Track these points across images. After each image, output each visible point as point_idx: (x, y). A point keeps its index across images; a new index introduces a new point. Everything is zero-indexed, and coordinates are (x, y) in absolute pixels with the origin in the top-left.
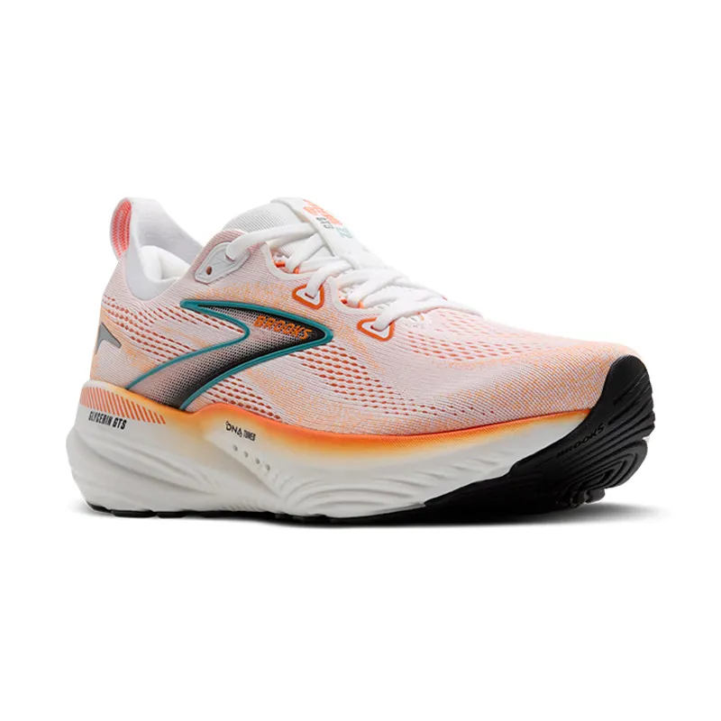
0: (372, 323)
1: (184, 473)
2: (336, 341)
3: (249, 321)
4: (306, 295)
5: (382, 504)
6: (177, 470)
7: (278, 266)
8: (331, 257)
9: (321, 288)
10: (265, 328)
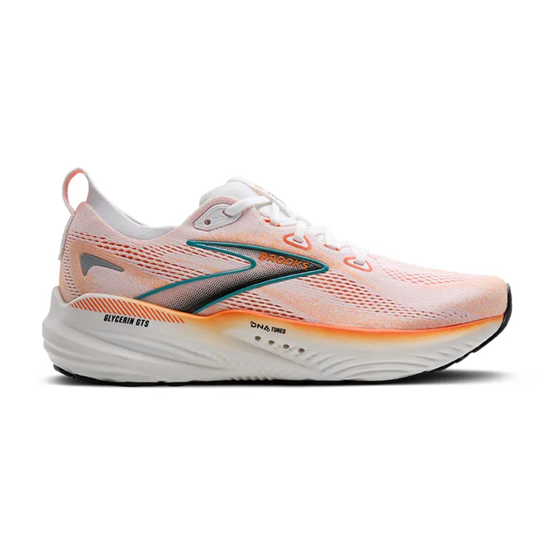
0: (354, 260)
1: (203, 356)
2: (332, 270)
3: (254, 256)
4: (294, 240)
5: (407, 372)
6: (196, 354)
7: (267, 221)
8: (288, 218)
9: (304, 237)
10: (268, 260)
